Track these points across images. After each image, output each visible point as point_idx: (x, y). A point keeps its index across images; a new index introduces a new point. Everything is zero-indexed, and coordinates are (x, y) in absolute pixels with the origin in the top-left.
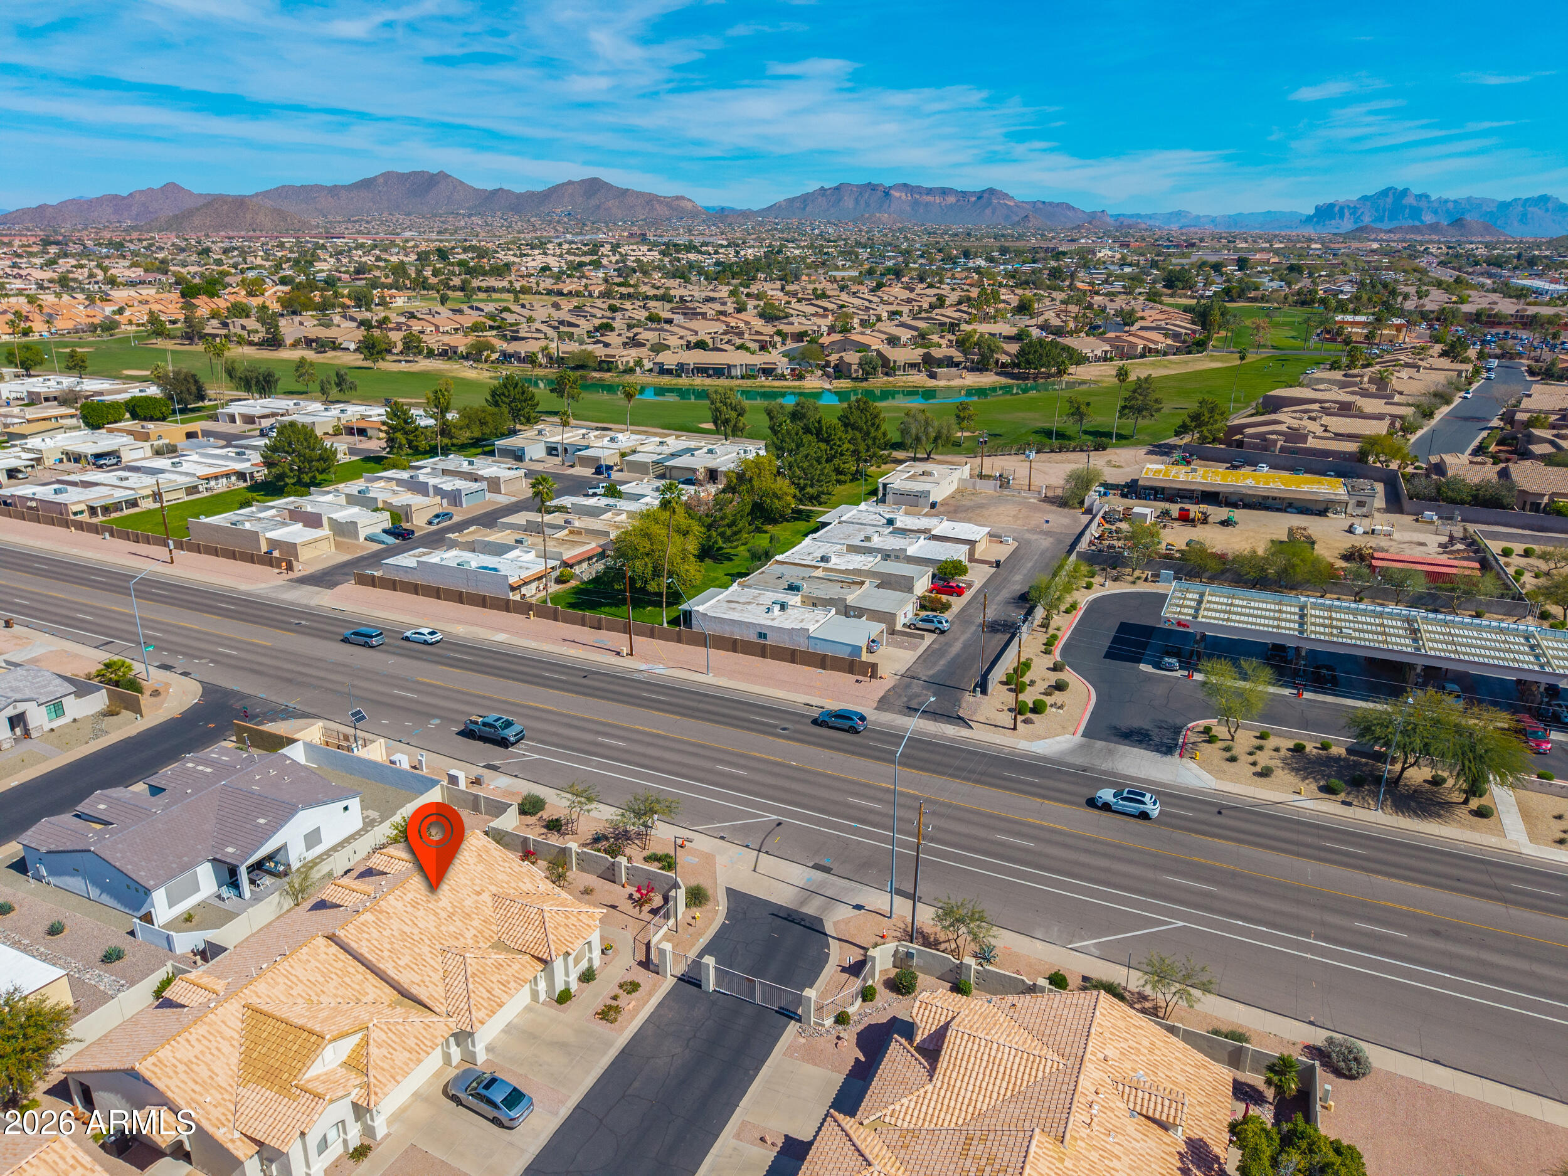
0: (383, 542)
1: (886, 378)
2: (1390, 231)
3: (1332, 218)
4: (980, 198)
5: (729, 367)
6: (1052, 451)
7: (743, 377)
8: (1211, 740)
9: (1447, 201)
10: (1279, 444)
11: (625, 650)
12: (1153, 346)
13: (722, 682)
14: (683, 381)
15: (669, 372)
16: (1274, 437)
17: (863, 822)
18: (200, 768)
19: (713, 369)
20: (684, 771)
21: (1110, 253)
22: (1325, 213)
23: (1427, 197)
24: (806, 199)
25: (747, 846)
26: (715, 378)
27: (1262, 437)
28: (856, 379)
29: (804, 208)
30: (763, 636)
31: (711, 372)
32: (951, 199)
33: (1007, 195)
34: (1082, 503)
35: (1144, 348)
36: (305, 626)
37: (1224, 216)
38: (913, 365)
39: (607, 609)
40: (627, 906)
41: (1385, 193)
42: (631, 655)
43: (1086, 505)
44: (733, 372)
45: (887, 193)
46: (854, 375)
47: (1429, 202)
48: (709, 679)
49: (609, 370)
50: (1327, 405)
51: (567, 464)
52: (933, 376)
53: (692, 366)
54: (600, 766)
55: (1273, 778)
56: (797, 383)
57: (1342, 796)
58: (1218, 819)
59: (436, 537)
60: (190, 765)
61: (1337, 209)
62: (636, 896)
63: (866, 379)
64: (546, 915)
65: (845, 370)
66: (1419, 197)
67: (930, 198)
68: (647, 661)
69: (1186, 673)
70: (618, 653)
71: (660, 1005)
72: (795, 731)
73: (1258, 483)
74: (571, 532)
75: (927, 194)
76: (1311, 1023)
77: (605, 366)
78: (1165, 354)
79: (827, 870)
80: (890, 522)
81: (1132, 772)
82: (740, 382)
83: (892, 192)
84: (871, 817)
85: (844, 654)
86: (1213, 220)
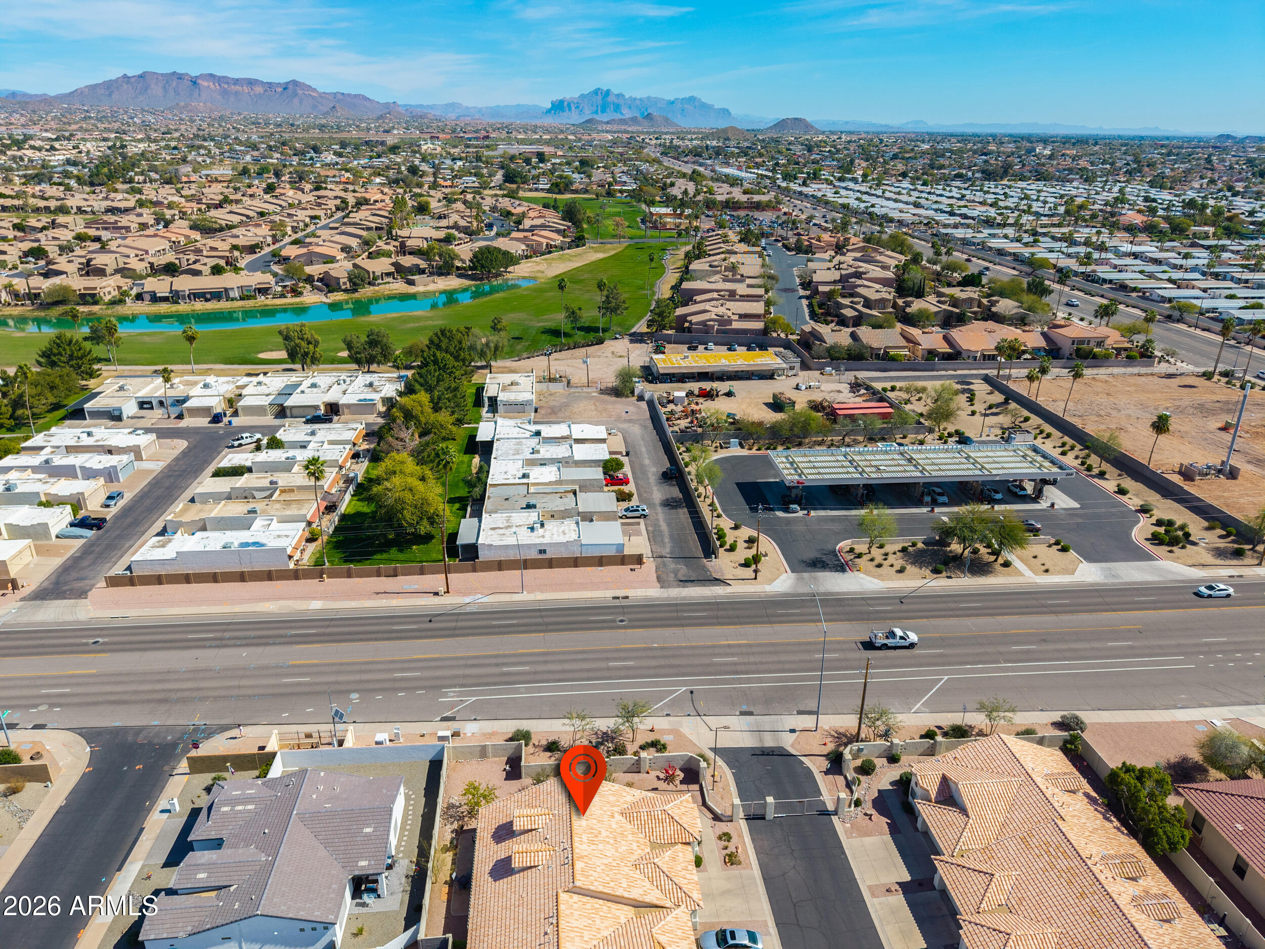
0: (82, 537)
1: (372, 288)
2: (608, 123)
3: (563, 110)
4: (285, 89)
5: (226, 290)
6: (569, 349)
7: (242, 299)
8: (859, 556)
9: (635, 99)
10: (716, 327)
11: (442, 589)
12: (553, 243)
13: (539, 596)
14: (183, 307)
15: (165, 299)
16: (711, 323)
17: (737, 673)
18: (240, 808)
19: (210, 293)
20: (591, 674)
21: (431, 146)
22: (559, 106)
23: (623, 96)
24: (109, 86)
25: (689, 715)
26: (215, 302)
27: (704, 323)
28: (346, 291)
29: (110, 95)
30: (543, 552)
31: (208, 296)
32: (259, 90)
33: (310, 87)
34: (633, 393)
35: (547, 245)
36: (104, 644)
37: (487, 108)
38: (388, 274)
39: (378, 557)
40: (662, 785)
41: (596, 92)
42: (448, 592)
43: (637, 392)
44: (232, 295)
45: (194, 82)
46: (343, 287)
47: (625, 100)
48: (525, 597)
49: (96, 303)
50: (722, 293)
51: (173, 416)
52: (411, 283)
53: (187, 293)
54: (528, 690)
55: (906, 572)
56: (297, 300)
57: (944, 574)
58: (904, 607)
59: (129, 520)
60: (226, 809)
61: (566, 104)
62: (662, 776)
63: (356, 291)
64: (670, 812)
65: (333, 283)
66: (618, 95)
67: (238, 88)
68: (465, 594)
69: (806, 512)
70: (436, 594)
71: (753, 840)
72: (630, 620)
73: (729, 361)
74: (282, 492)
75: (235, 84)
76: (1042, 710)
77: (89, 298)
78: (562, 249)
79: (750, 714)
80: (538, 433)
81: (836, 589)
82: (241, 303)
83: (199, 81)
84: (739, 668)
85: (612, 552)
86: (480, 110)
